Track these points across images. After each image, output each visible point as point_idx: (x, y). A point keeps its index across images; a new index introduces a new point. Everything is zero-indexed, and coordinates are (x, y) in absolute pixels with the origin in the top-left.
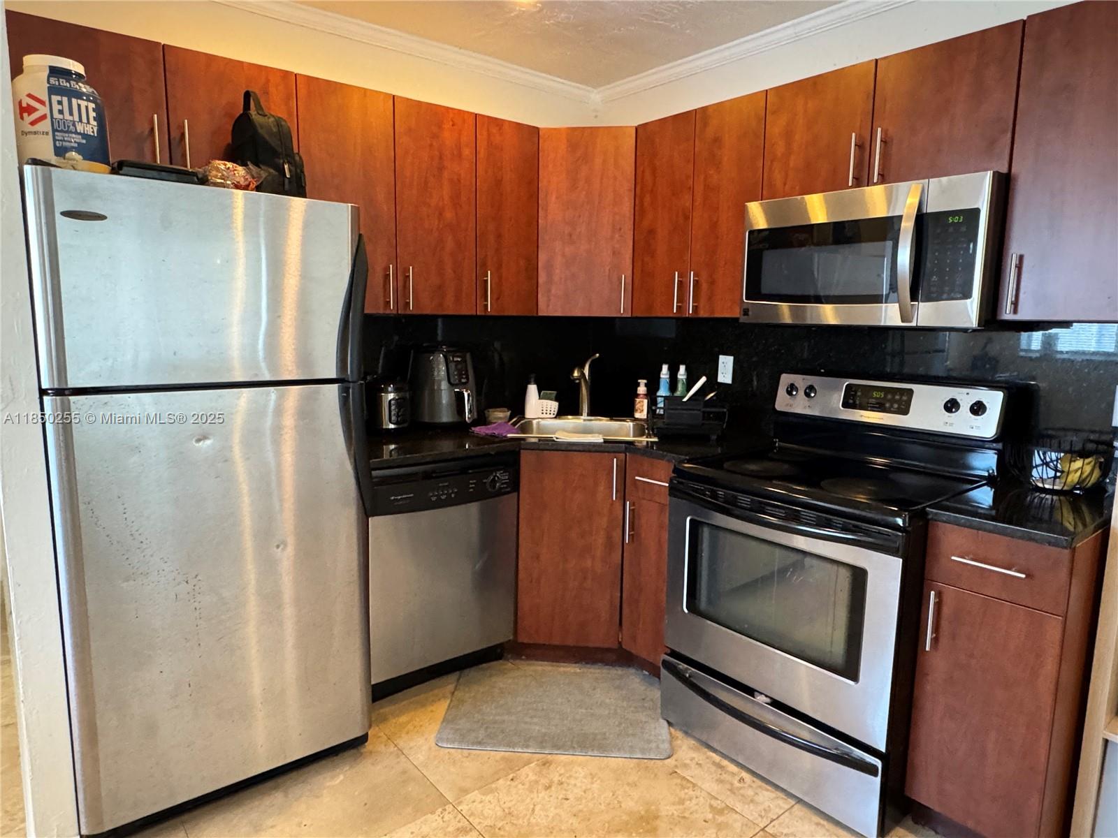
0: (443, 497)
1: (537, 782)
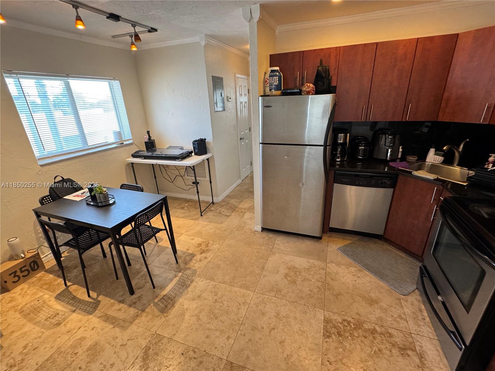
0: (361, 183)
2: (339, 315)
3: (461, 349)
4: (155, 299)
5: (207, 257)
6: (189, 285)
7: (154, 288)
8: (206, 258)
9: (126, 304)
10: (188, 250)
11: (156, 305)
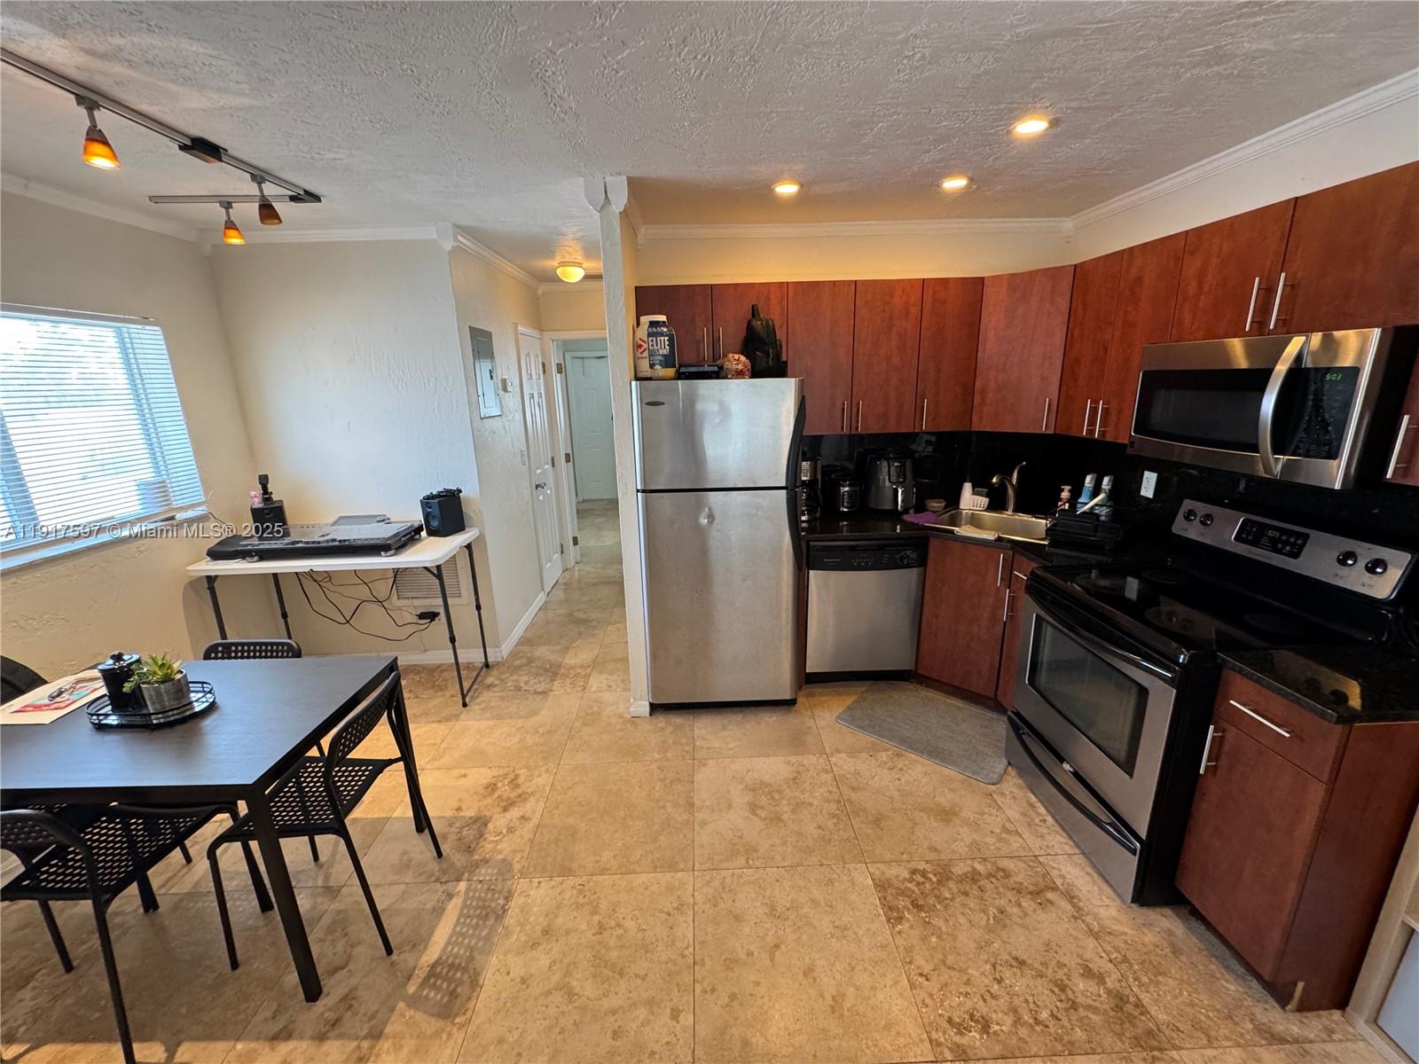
0: (863, 564)
1: (886, 763)
2: (899, 862)
3: (1133, 852)
4: (405, 985)
5: (527, 816)
6: (503, 907)
7: (389, 951)
8: (524, 818)
9: (301, 1038)
10: (459, 809)
11: (414, 1002)
